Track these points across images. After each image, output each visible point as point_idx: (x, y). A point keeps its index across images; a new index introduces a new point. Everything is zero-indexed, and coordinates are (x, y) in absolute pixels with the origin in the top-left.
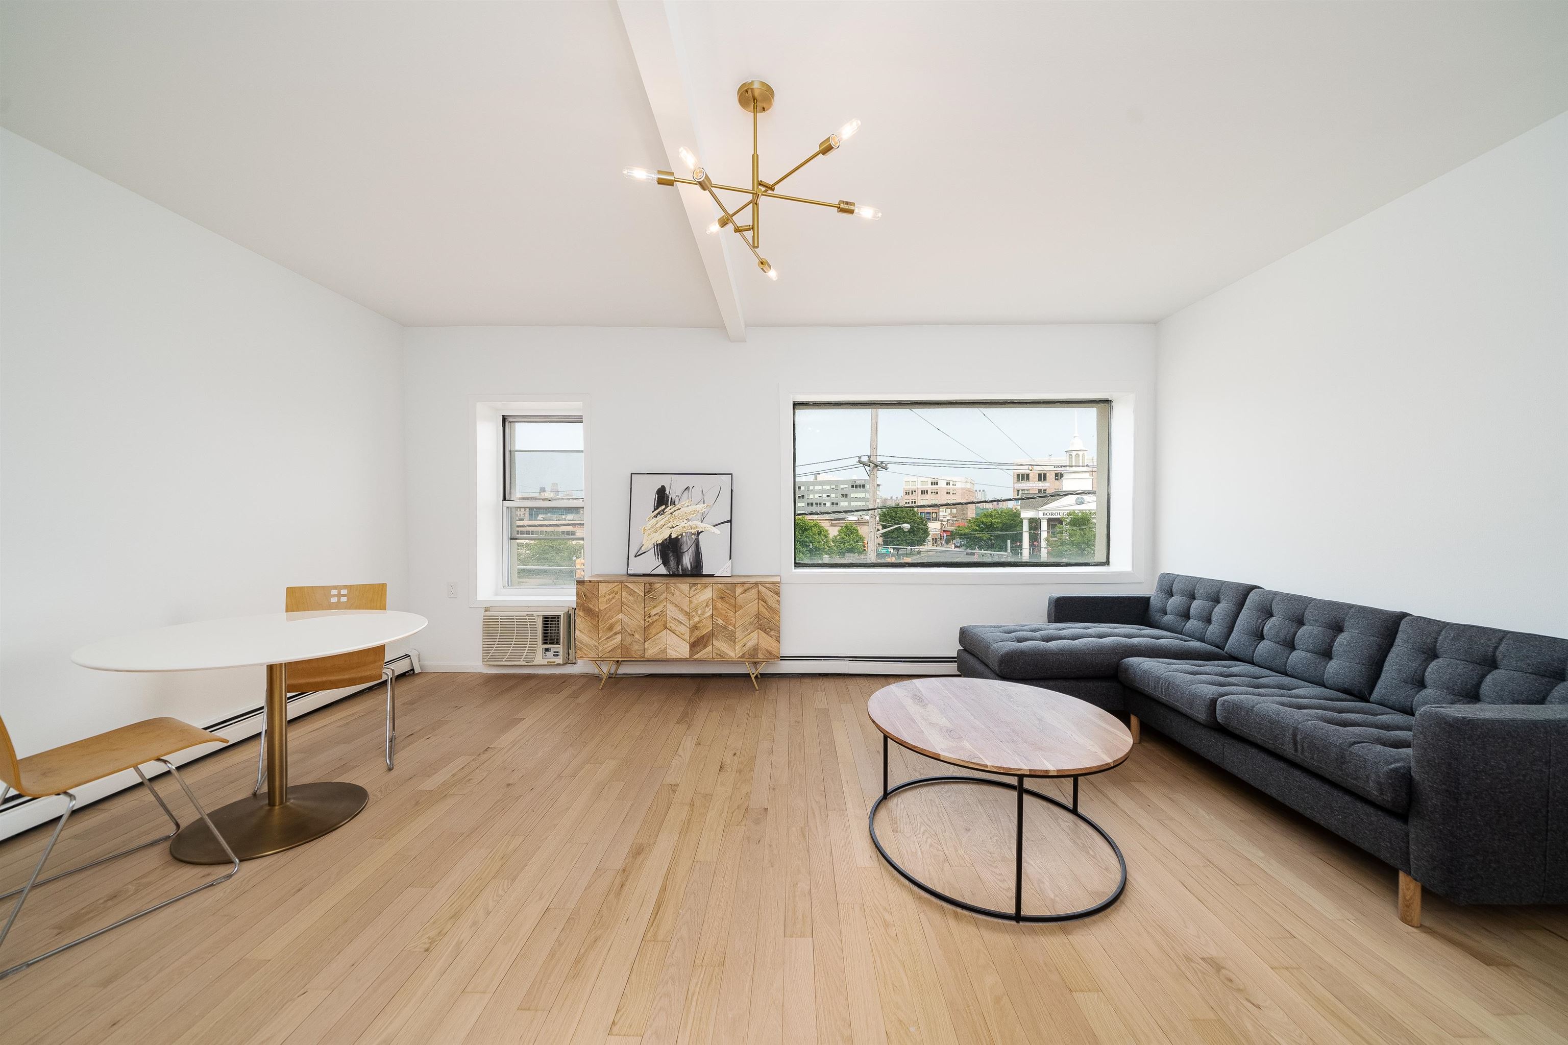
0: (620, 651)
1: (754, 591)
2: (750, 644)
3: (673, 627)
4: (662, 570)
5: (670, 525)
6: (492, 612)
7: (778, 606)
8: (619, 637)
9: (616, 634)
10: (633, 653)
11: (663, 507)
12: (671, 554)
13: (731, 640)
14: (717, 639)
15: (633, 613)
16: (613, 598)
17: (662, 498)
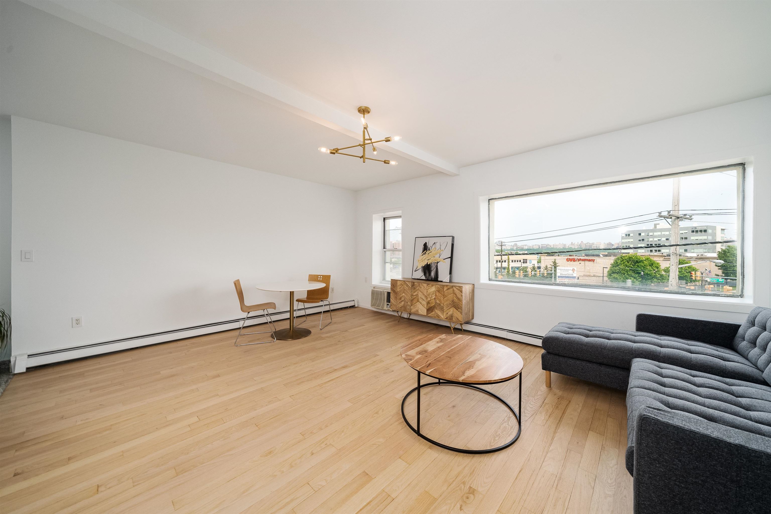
0: (403, 308)
1: (451, 290)
2: (450, 313)
3: (421, 301)
4: (424, 278)
5: (427, 259)
6: (375, 289)
7: (462, 298)
8: (403, 303)
9: (402, 301)
10: (407, 309)
11: (426, 251)
12: (427, 271)
13: (442, 310)
14: (436, 309)
15: (408, 294)
16: (401, 287)
17: (425, 248)
